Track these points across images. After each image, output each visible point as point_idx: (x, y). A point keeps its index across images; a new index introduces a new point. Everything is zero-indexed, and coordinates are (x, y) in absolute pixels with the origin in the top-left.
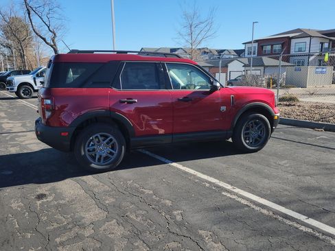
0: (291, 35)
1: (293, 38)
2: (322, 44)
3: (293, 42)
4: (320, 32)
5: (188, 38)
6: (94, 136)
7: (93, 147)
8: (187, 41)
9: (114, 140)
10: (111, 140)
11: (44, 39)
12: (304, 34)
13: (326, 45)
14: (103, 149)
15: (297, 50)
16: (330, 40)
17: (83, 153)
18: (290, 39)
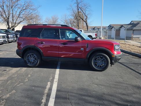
6: (29, 54)
11: (82, 19)
14: (32, 59)
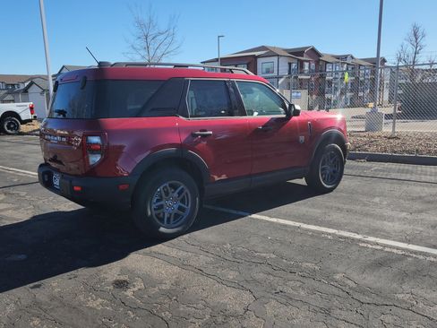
0: (257, 54)
1: (259, 56)
2: (290, 64)
3: (260, 61)
4: (286, 50)
5: (144, 53)
6: (162, 187)
7: (159, 204)
8: (143, 57)
9: (187, 191)
10: (182, 191)
12: (270, 53)
13: (294, 66)
14: (171, 205)
15: (264, 71)
16: (298, 60)
17: (149, 213)
18: (256, 58)
